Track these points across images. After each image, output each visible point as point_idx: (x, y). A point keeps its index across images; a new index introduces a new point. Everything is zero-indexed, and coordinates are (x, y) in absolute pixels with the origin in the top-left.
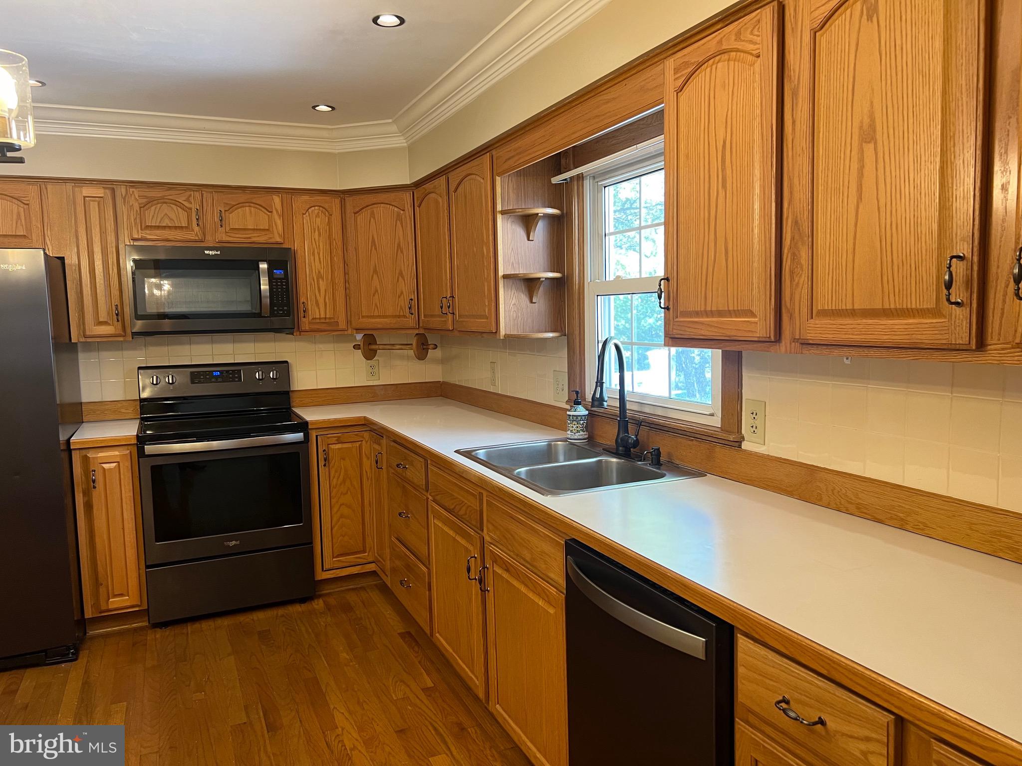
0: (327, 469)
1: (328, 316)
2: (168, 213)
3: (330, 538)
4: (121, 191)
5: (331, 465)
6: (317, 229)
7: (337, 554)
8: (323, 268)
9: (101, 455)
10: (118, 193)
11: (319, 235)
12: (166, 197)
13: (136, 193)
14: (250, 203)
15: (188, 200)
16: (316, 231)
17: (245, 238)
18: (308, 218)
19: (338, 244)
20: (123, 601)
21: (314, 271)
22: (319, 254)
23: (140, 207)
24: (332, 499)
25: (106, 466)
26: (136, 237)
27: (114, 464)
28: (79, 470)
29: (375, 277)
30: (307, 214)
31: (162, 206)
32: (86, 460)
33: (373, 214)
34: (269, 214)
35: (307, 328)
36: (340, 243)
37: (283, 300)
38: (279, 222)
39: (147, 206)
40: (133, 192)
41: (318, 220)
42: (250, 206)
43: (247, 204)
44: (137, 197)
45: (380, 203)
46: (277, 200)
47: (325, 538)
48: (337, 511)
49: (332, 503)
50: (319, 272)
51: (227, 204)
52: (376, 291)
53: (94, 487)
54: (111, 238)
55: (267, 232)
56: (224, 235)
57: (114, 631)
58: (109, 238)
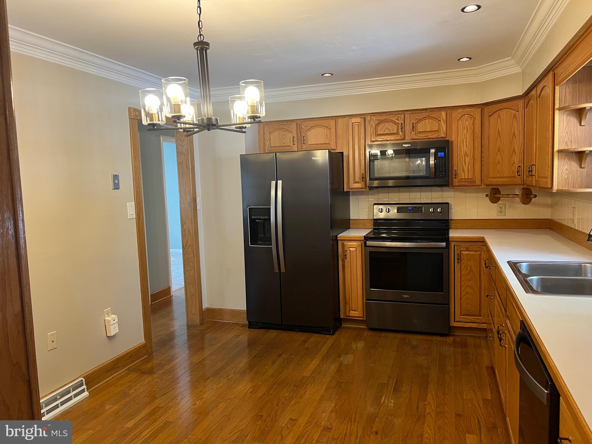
0: (459, 265)
1: (469, 178)
2: (388, 127)
3: (460, 304)
4: (368, 118)
5: (462, 263)
6: (466, 128)
7: (463, 314)
8: (468, 150)
9: (349, 243)
10: (367, 119)
11: (467, 131)
12: (388, 119)
13: (374, 118)
14: (429, 117)
15: (398, 119)
16: (465, 129)
17: (425, 136)
18: (461, 122)
19: (478, 135)
20: (356, 313)
21: (463, 152)
22: (466, 142)
23: (376, 125)
24: (461, 282)
25: (351, 249)
26: (373, 140)
27: (355, 249)
28: (341, 250)
29: (499, 153)
30: (461, 120)
31: (385, 123)
32: (343, 245)
33: (499, 116)
34: (439, 122)
35: (457, 185)
36: (479, 135)
37: (442, 169)
38: (444, 126)
39: (379, 125)
40: (373, 118)
41: (467, 122)
42: (429, 119)
43: (427, 118)
44: (374, 120)
45: (504, 109)
46: (443, 114)
47: (457, 304)
48: (464, 289)
49: (462, 285)
50: (466, 152)
51: (417, 119)
52: (499, 162)
53: (346, 258)
54: (362, 142)
55: (437, 132)
56: (414, 136)
57: (353, 327)
58: (361, 142)
